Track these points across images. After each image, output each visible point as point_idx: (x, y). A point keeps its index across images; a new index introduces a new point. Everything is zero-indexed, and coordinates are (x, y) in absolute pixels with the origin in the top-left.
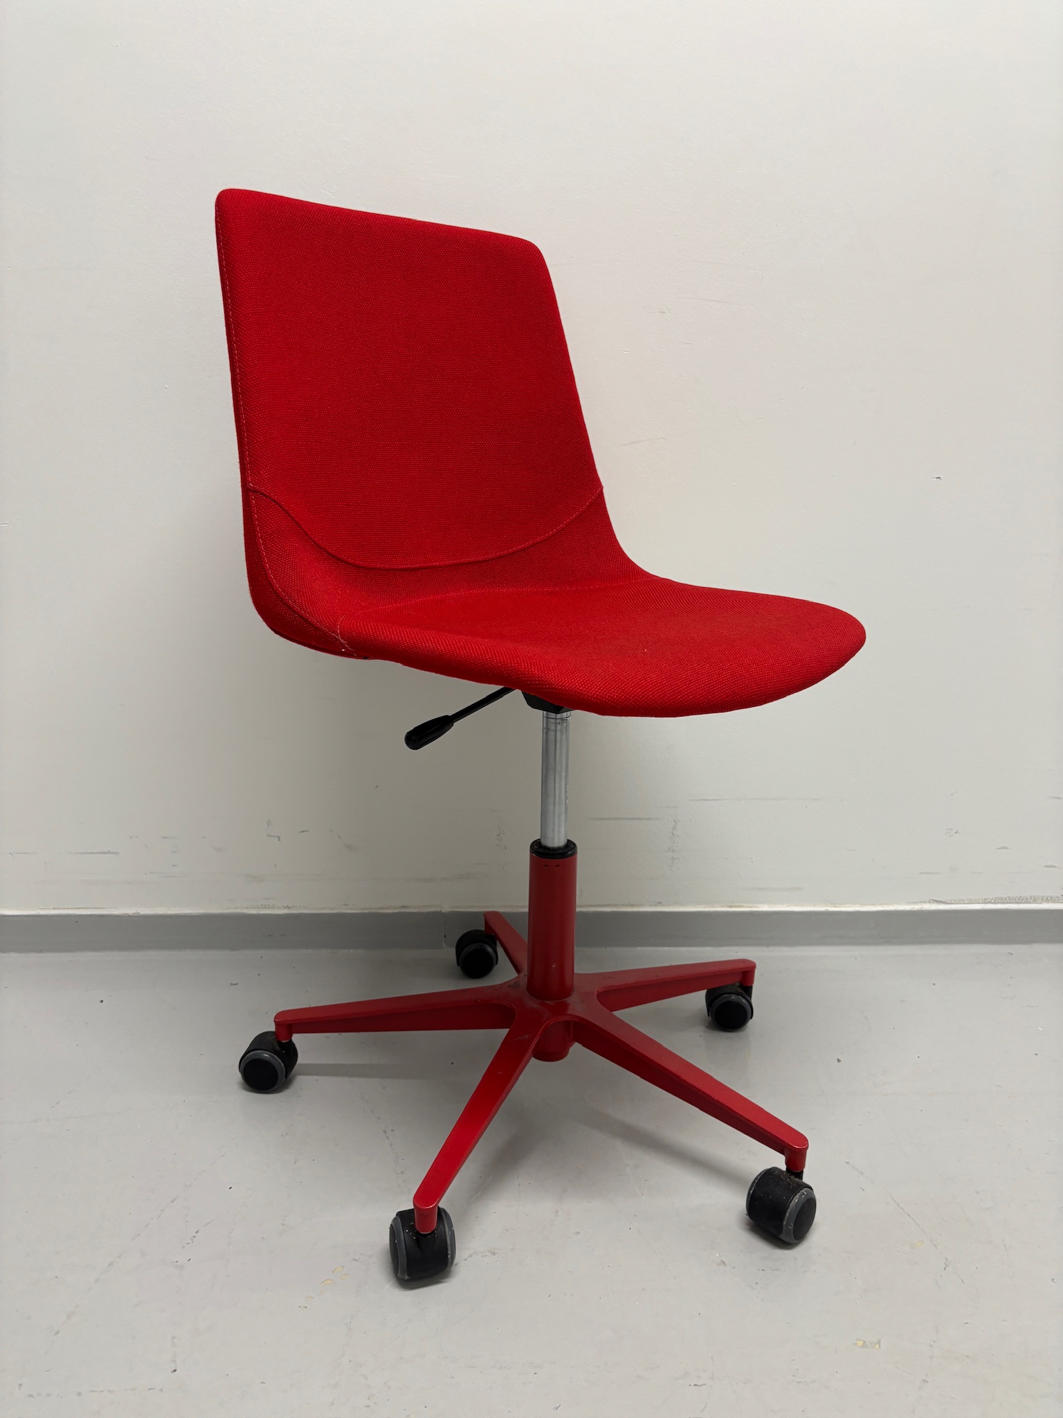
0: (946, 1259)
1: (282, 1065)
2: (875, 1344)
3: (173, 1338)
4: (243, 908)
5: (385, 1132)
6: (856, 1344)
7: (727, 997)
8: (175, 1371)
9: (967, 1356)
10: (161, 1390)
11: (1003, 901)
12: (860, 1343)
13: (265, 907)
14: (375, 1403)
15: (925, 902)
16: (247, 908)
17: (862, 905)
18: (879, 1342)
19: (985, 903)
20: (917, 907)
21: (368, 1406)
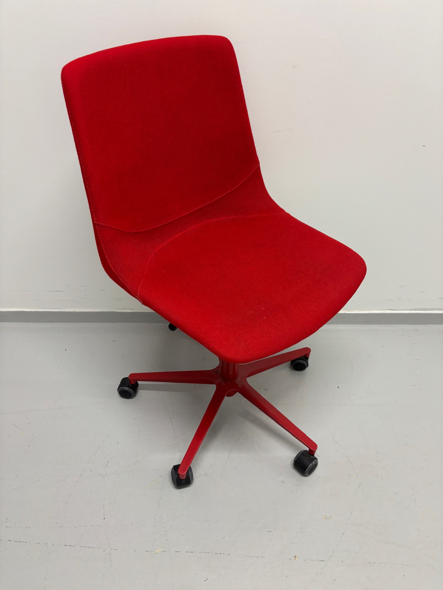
0: (360, 483)
1: (133, 391)
2: (330, 518)
3: (103, 505)
4: (115, 309)
5: (170, 418)
6: (323, 517)
7: (298, 361)
8: (105, 519)
9: (360, 524)
10: (101, 526)
11: (418, 310)
12: (325, 517)
13: (123, 309)
14: (167, 534)
15: (386, 310)
16: (116, 309)
17: (359, 310)
18: (331, 517)
19: (411, 310)
20: (382, 312)
21: (165, 535)
